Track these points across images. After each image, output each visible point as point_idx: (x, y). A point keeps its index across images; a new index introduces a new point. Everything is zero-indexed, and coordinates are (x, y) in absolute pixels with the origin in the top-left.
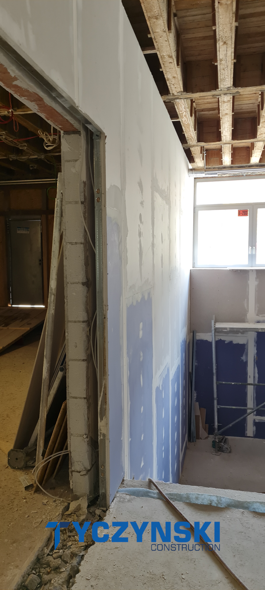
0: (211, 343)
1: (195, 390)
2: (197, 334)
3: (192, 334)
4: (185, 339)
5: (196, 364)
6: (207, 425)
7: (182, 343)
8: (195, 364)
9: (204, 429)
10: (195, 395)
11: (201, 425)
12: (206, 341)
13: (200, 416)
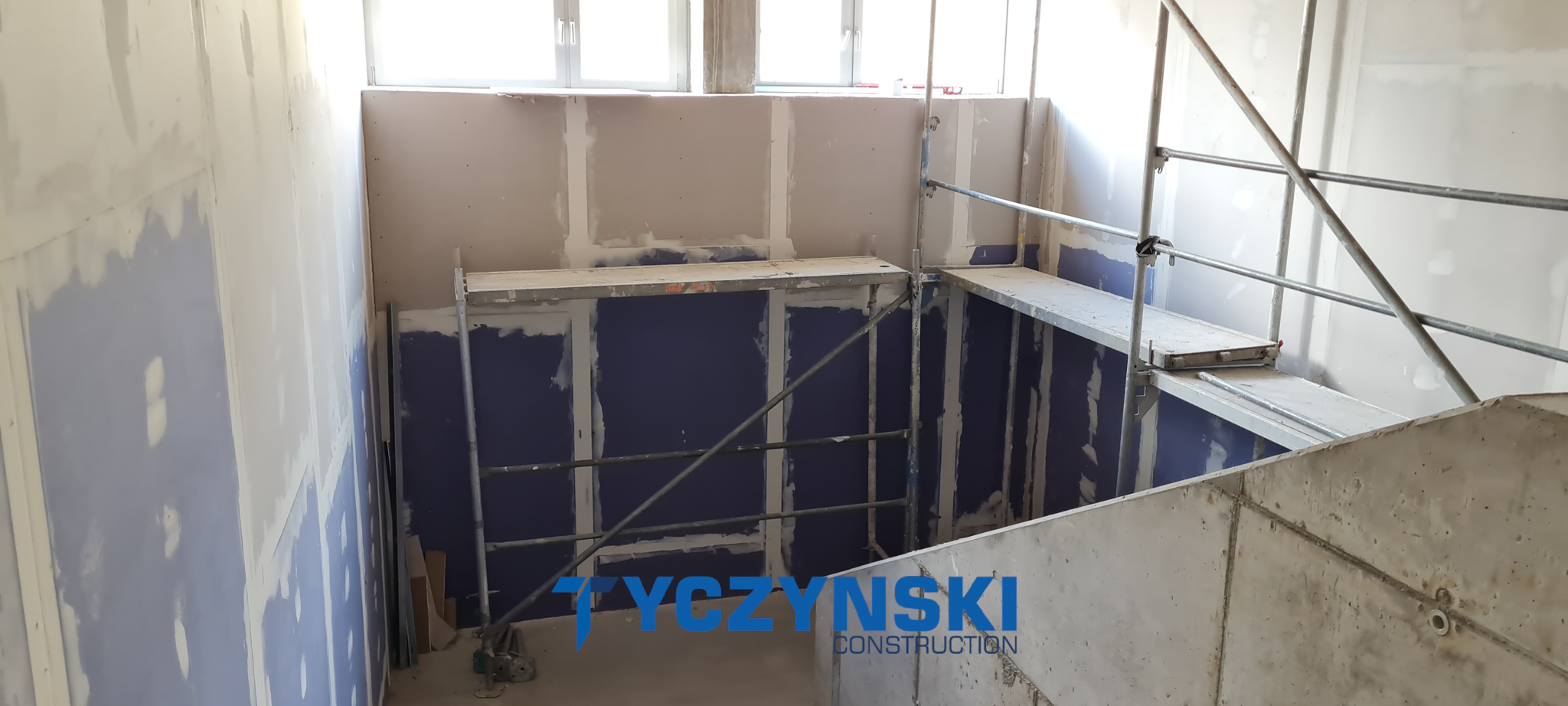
0: (453, 342)
1: (406, 497)
2: (403, 315)
3: (382, 315)
4: (361, 341)
5: (404, 413)
6: (452, 602)
7: (354, 359)
8: (401, 413)
9: (441, 616)
10: (406, 513)
11: (431, 607)
12: (436, 335)
13: (427, 579)
